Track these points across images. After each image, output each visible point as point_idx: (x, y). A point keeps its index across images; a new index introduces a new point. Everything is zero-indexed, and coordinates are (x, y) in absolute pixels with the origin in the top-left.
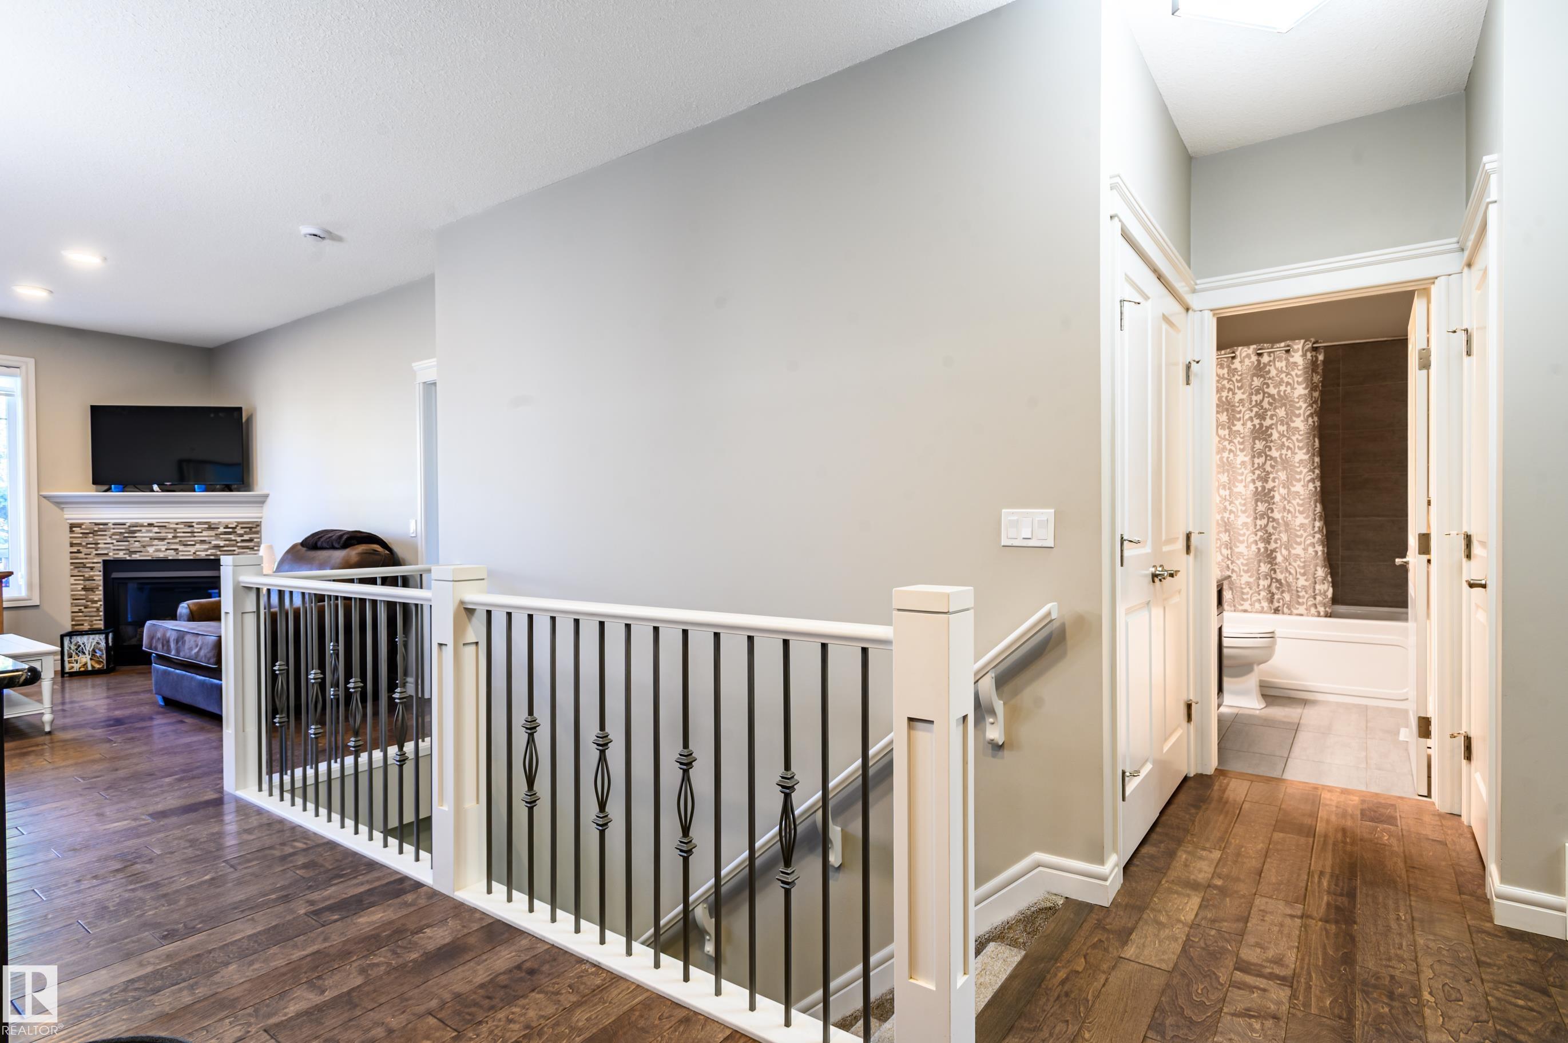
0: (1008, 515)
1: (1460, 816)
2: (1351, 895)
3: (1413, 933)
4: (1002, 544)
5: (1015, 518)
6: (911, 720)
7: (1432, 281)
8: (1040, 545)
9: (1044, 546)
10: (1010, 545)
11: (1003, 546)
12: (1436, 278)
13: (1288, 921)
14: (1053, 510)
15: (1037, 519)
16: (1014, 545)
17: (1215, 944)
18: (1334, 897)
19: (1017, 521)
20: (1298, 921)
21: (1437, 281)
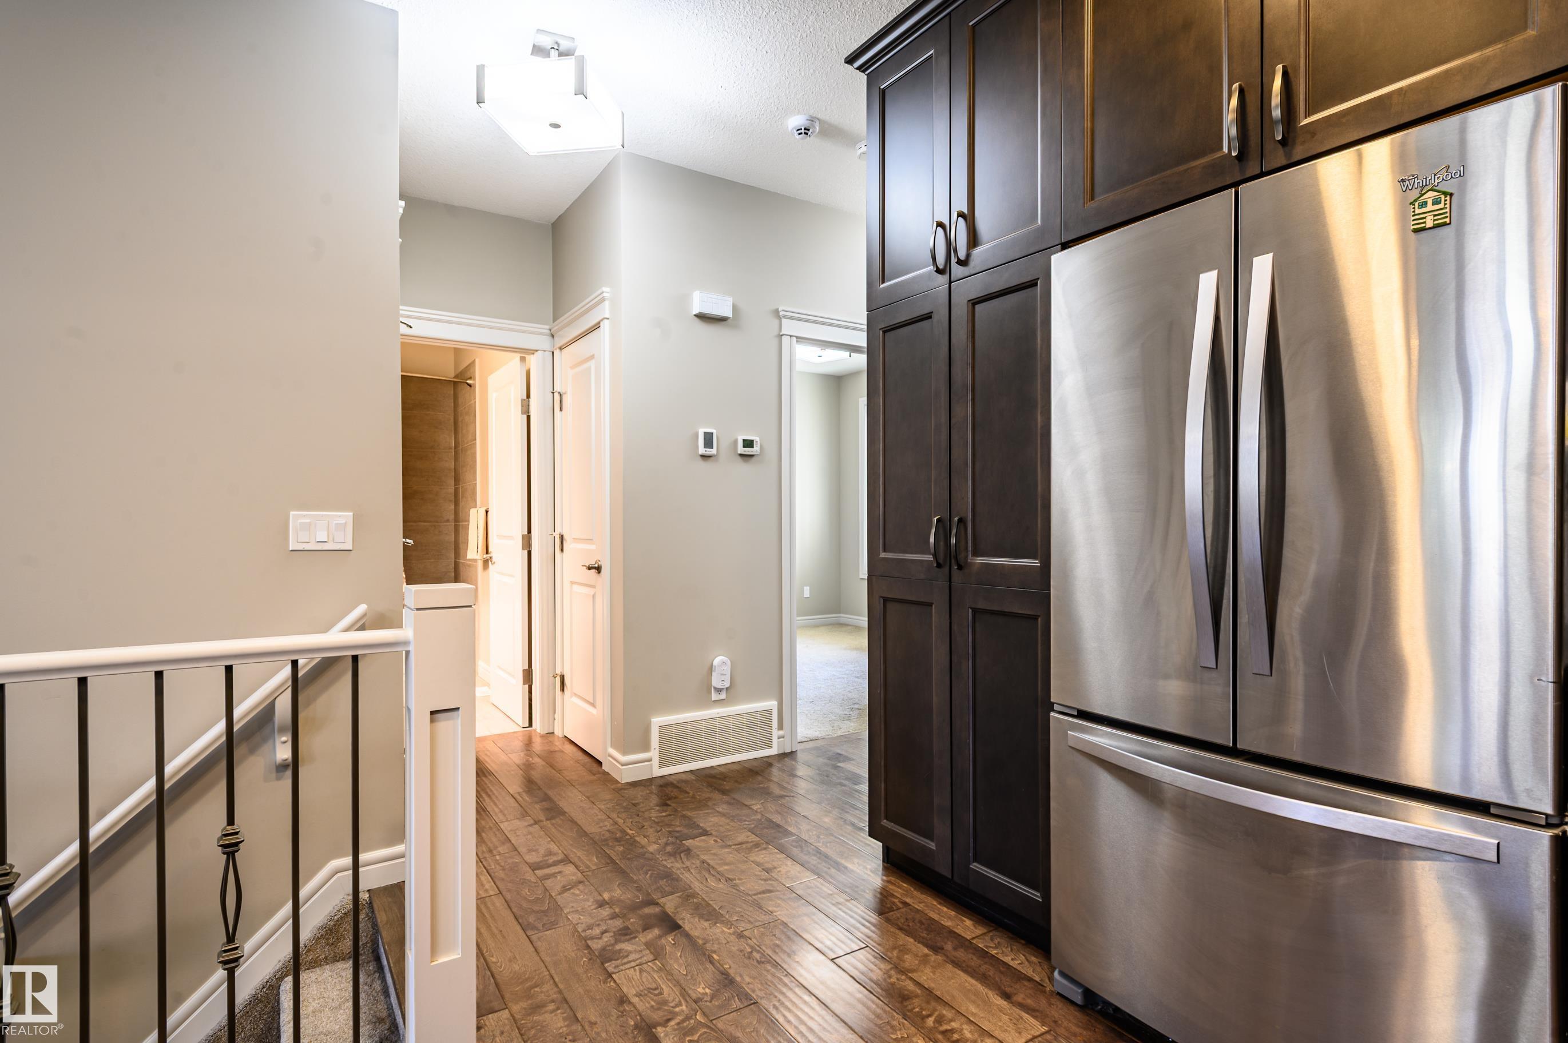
0: (297, 518)
1: (553, 733)
2: (547, 798)
3: (595, 805)
4: (291, 549)
5: (308, 521)
6: (432, 713)
7: (533, 352)
8: (337, 548)
9: (342, 549)
10: (302, 549)
11: (291, 551)
12: (537, 351)
13: (531, 829)
14: (352, 514)
15: (334, 522)
16: (306, 549)
17: (506, 864)
18: (540, 804)
19: (310, 524)
20: (536, 826)
21: (536, 354)
